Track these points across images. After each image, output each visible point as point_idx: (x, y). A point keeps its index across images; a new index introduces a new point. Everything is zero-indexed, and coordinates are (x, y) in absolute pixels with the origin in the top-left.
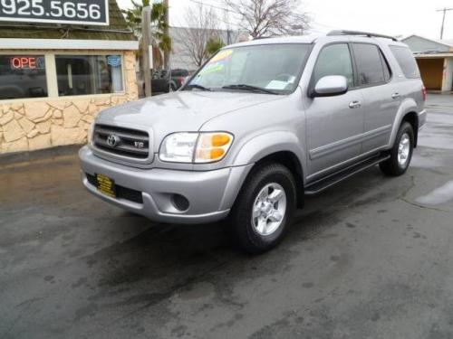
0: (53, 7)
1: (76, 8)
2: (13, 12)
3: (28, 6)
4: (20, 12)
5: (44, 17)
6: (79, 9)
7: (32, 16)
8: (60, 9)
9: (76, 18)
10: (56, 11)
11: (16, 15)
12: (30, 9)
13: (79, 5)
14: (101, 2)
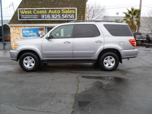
0: (63, 16)
1: (68, 16)
2: (54, 18)
3: (57, 16)
4: (55, 18)
5: (60, 19)
6: (69, 16)
7: (58, 19)
8: (64, 16)
9: (68, 18)
10: (63, 17)
11: (54, 19)
12: (58, 17)
13: (69, 15)
14: (75, 14)
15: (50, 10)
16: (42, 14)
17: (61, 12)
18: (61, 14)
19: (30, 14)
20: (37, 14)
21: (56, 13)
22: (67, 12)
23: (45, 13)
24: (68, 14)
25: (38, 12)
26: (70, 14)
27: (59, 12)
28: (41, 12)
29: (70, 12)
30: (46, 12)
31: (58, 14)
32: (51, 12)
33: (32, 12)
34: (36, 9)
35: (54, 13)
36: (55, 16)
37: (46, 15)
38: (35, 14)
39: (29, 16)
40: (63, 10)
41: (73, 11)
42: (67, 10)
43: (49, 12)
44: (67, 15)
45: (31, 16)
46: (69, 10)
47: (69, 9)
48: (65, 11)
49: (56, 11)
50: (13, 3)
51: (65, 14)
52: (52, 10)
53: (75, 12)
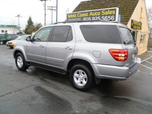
0: (102, 18)
6: (109, 18)
12: (98, 19)
14: (115, 15)
15: (91, 12)
16: (84, 17)
17: (101, 13)
18: (101, 16)
19: (75, 18)
20: (80, 17)
21: (96, 15)
22: (107, 13)
23: (86, 16)
24: (108, 15)
25: (81, 15)
26: (110, 15)
27: (99, 14)
28: (83, 15)
29: (110, 13)
30: (88, 15)
31: (98, 16)
32: (92, 14)
33: (77, 15)
34: (80, 13)
35: (95, 15)
36: (95, 19)
37: (87, 18)
38: (78, 18)
39: (74, 19)
40: (103, 12)
41: (113, 12)
42: (107, 10)
43: (90, 14)
44: (107, 17)
45: (75, 19)
46: (109, 11)
47: (109, 9)
48: (105, 12)
49: (96, 13)
50: (68, 9)
51: (105, 15)
52: (92, 12)
53: (116, 12)
